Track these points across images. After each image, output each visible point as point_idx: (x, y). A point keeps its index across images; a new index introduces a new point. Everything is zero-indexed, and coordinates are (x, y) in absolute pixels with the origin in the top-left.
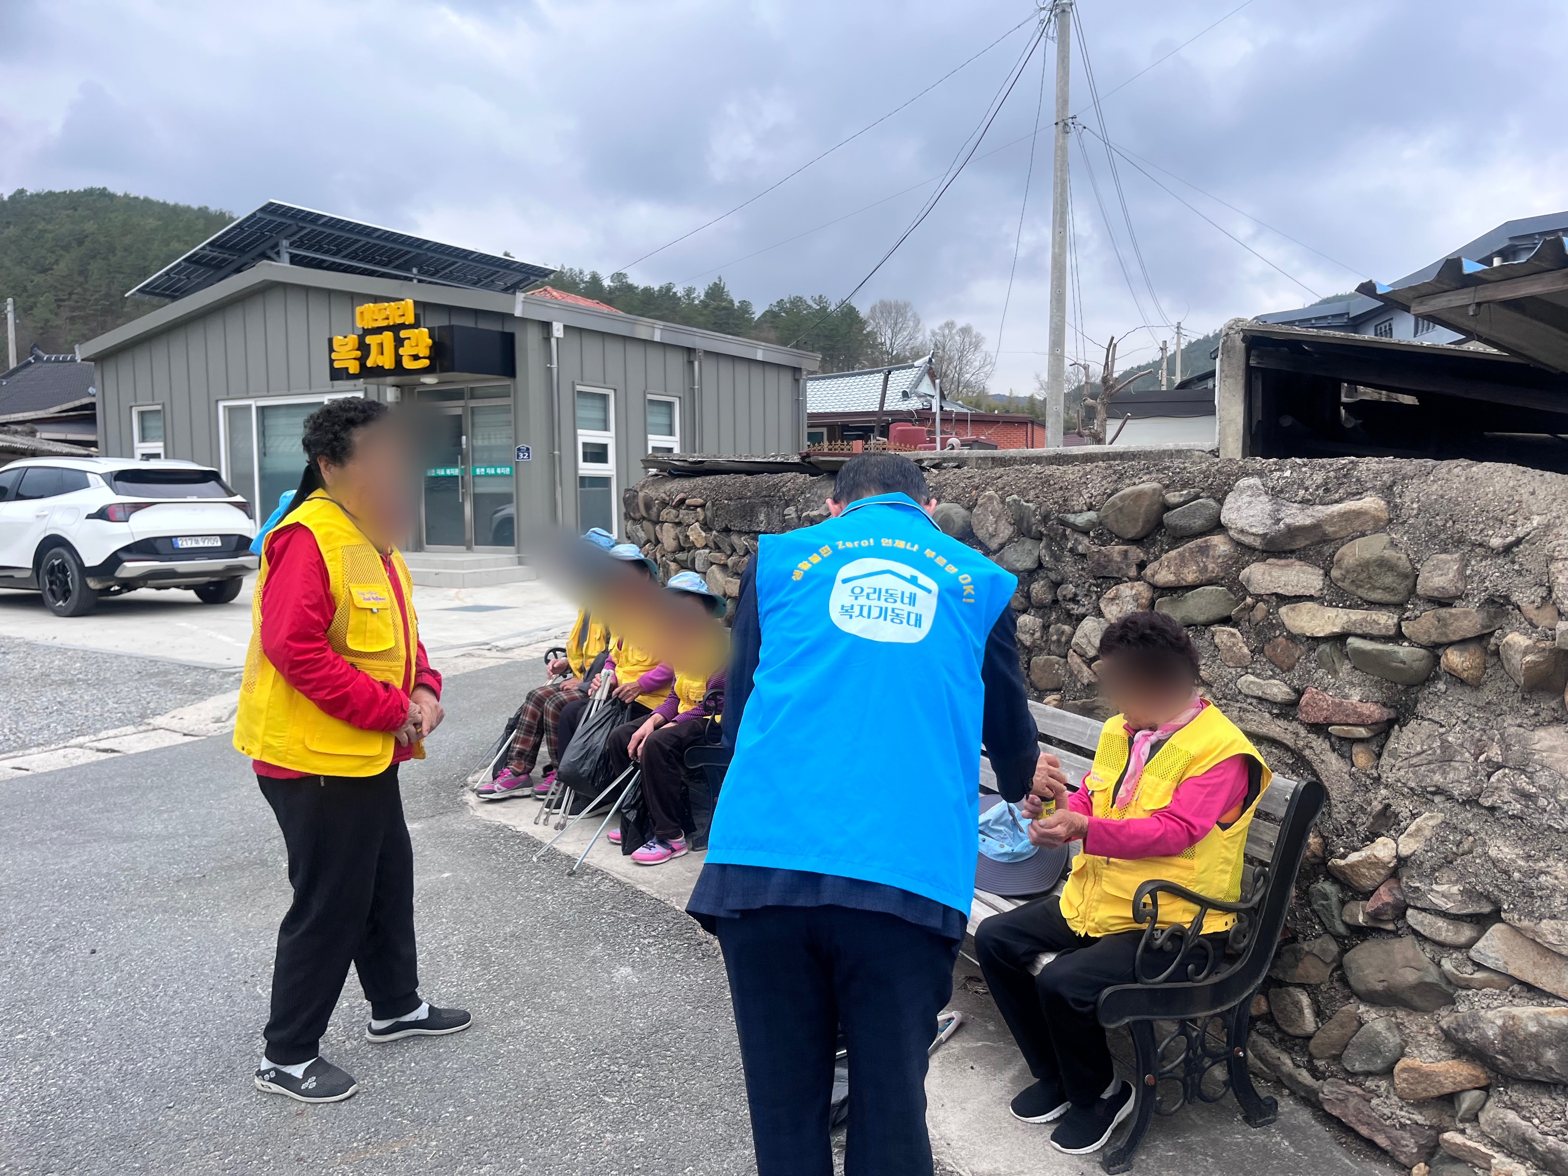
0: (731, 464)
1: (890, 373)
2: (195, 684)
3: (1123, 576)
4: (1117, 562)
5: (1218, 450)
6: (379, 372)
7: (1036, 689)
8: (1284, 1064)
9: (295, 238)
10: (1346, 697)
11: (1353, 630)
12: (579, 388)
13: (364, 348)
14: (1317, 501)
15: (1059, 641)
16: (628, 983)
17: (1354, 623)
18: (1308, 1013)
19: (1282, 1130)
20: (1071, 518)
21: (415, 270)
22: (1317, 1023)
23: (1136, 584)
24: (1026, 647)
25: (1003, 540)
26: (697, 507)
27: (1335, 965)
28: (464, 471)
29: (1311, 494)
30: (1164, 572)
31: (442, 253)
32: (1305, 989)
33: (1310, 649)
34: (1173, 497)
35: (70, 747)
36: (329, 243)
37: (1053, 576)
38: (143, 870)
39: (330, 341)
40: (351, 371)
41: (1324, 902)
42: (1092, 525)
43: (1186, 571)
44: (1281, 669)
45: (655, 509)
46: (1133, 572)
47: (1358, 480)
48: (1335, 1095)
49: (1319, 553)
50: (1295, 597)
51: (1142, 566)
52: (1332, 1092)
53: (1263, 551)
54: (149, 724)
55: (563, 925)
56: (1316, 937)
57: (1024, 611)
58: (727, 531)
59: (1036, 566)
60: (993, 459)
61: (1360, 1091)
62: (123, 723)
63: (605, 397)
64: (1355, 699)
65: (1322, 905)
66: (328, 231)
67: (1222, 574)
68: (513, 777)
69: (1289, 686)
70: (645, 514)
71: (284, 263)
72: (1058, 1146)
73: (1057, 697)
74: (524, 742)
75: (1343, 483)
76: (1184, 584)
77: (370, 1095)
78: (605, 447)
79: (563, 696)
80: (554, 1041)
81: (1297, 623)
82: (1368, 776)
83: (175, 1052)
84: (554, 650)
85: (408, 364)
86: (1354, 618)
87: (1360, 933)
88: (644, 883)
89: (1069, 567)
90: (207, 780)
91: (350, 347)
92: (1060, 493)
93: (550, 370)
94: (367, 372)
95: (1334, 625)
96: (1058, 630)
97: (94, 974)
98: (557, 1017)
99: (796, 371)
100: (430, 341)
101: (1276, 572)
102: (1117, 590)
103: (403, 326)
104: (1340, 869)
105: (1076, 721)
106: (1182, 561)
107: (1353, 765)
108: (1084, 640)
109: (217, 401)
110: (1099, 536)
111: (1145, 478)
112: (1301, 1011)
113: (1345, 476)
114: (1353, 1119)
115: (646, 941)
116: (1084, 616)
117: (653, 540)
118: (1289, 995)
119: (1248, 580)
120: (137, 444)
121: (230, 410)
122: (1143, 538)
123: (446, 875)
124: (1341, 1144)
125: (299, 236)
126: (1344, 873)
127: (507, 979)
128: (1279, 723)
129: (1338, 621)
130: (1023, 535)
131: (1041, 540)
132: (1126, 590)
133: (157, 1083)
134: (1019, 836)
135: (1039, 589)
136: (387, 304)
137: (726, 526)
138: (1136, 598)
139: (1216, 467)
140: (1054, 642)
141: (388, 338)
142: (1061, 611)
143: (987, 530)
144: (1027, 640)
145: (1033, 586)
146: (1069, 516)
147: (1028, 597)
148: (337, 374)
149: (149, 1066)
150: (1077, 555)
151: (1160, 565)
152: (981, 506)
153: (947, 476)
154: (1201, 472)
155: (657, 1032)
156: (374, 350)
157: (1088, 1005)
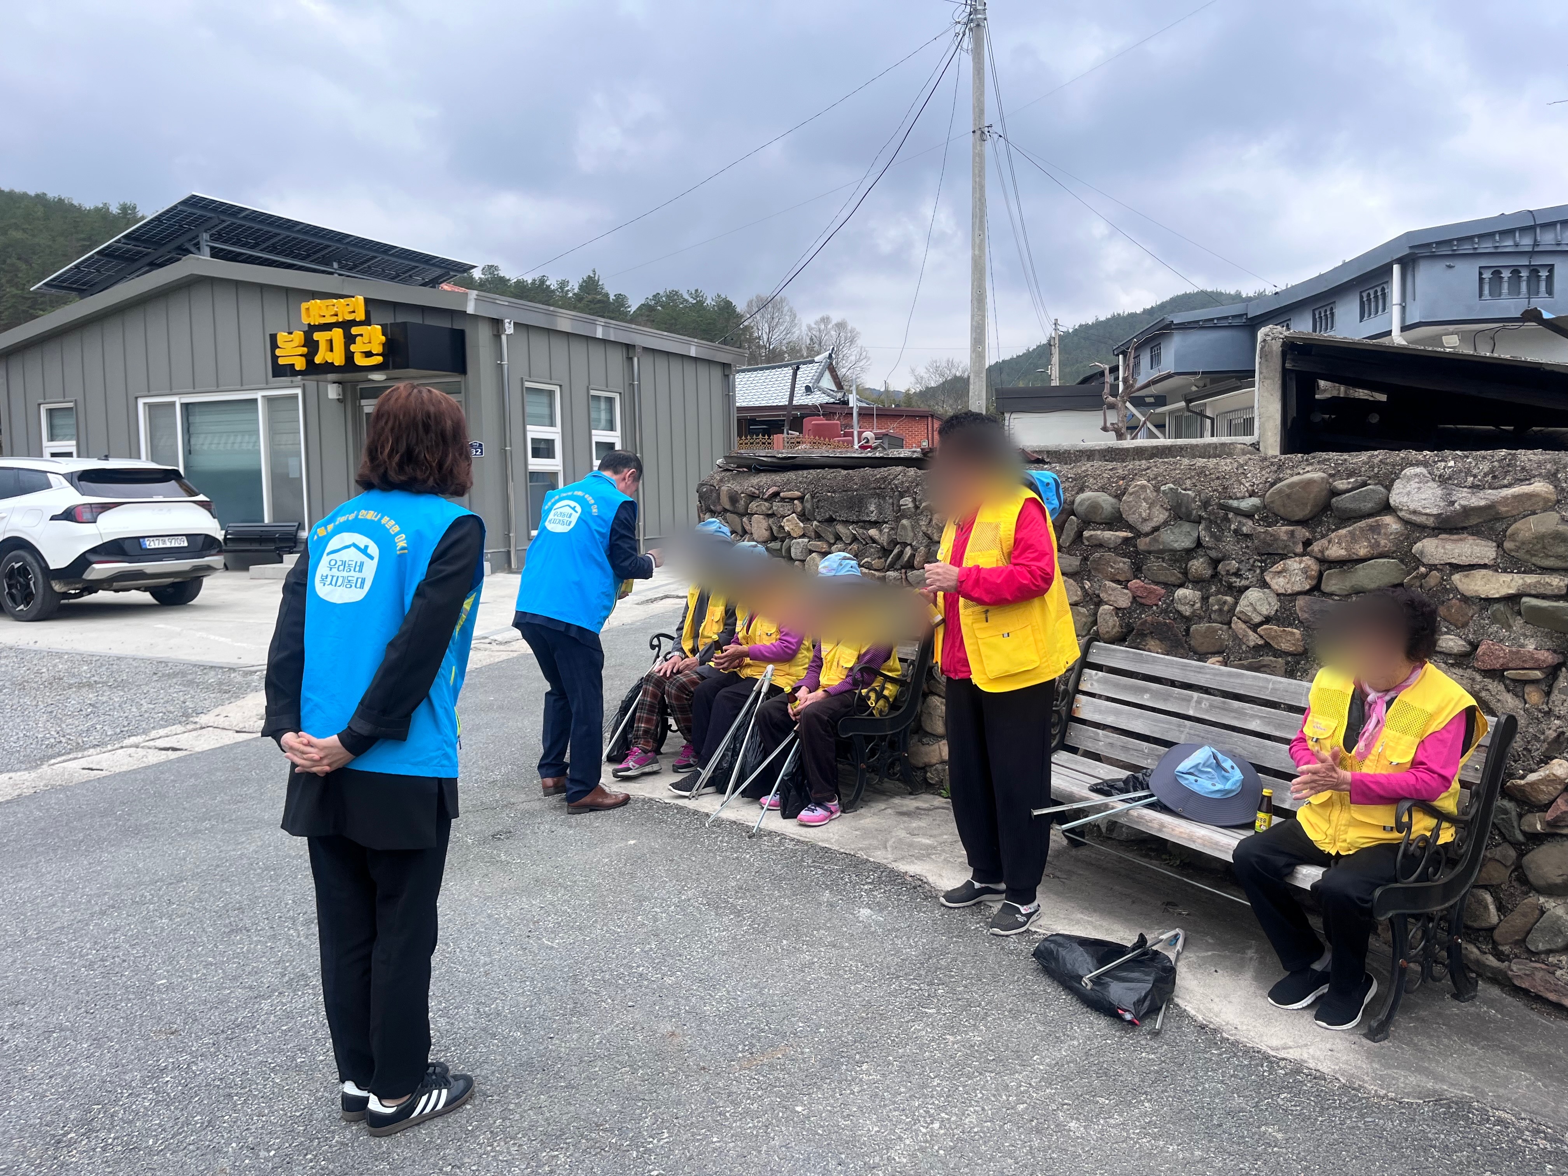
0: (825, 459)
1: (798, 368)
2: (220, 683)
3: (1289, 552)
4: (1284, 541)
5: (1258, 443)
6: (328, 367)
7: (1195, 653)
8: (1472, 952)
9: (213, 231)
10: (1522, 646)
11: (1528, 591)
12: (528, 384)
13: (311, 346)
14: (1486, 486)
15: (1220, 610)
16: (877, 923)
17: (1529, 585)
18: (1492, 908)
19: (1485, 1002)
20: (1235, 503)
21: (335, 265)
22: (1499, 916)
23: (1304, 558)
24: (1185, 617)
25: (1157, 524)
26: (793, 499)
27: (1513, 867)
29: (1479, 480)
30: (1335, 548)
31: (362, 247)
32: (1487, 889)
33: (1482, 609)
34: (1341, 484)
35: (126, 747)
36: (246, 237)
37: (1213, 554)
39: (273, 338)
40: (297, 368)
41: (1504, 816)
42: (1257, 509)
43: (1357, 547)
44: (1456, 626)
45: (742, 502)
46: (1299, 549)
47: (1523, 469)
48: (1523, 972)
49: (1491, 529)
50: (1469, 565)
51: (1307, 543)
52: (1520, 969)
53: (1434, 529)
54: (196, 723)
55: (781, 878)
56: (1496, 846)
57: (1181, 585)
58: (831, 520)
59: (1193, 546)
61: (1544, 966)
62: (168, 722)
63: (551, 394)
64: (1531, 647)
65: (1503, 819)
66: (248, 224)
67: (1394, 549)
68: (643, 754)
69: (1465, 640)
70: (728, 507)
71: (205, 256)
72: (1324, 1024)
73: (1220, 659)
75: (1509, 471)
76: (1355, 557)
78: (552, 442)
81: (1471, 587)
82: (1540, 711)
84: (658, 636)
85: (360, 361)
86: (1529, 581)
87: (1536, 839)
88: (822, 841)
89: (1229, 544)
91: (295, 343)
92: (1217, 482)
93: (501, 365)
94: (313, 368)
95: (1509, 587)
96: (1218, 602)
99: (726, 366)
100: (383, 338)
101: (1449, 546)
102: (1284, 564)
103: (354, 323)
104: (1520, 789)
105: (1254, 677)
106: (1353, 538)
107: (1526, 703)
108: (1249, 609)
109: (136, 398)
110: (1264, 519)
111: (1308, 469)
112: (1486, 908)
113: (1508, 465)
114: (1542, 989)
115: (866, 887)
116: (1247, 588)
119: (1422, 553)
120: (45, 442)
121: (150, 407)
122: (1308, 520)
124: (1532, 1009)
125: (217, 229)
126: (1524, 791)
128: (1454, 671)
129: (1513, 584)
130: (1181, 519)
131: (1200, 523)
132: (1294, 564)
133: (523, 1019)
134: (1224, 777)
135: (1198, 565)
136: (335, 301)
137: (831, 517)
138: (1305, 571)
139: (1378, 459)
140: (1215, 611)
141: (337, 334)
142: (1221, 584)
143: (1140, 515)
144: (1187, 611)
145: (1190, 563)
146: (1231, 502)
147: (1185, 573)
148: (281, 371)
149: (503, 1007)
150: (1241, 535)
151: (1329, 542)
152: (1131, 494)
153: (1084, 468)
154: (1365, 463)
155: (930, 958)
156: (323, 346)
157: (1367, 902)
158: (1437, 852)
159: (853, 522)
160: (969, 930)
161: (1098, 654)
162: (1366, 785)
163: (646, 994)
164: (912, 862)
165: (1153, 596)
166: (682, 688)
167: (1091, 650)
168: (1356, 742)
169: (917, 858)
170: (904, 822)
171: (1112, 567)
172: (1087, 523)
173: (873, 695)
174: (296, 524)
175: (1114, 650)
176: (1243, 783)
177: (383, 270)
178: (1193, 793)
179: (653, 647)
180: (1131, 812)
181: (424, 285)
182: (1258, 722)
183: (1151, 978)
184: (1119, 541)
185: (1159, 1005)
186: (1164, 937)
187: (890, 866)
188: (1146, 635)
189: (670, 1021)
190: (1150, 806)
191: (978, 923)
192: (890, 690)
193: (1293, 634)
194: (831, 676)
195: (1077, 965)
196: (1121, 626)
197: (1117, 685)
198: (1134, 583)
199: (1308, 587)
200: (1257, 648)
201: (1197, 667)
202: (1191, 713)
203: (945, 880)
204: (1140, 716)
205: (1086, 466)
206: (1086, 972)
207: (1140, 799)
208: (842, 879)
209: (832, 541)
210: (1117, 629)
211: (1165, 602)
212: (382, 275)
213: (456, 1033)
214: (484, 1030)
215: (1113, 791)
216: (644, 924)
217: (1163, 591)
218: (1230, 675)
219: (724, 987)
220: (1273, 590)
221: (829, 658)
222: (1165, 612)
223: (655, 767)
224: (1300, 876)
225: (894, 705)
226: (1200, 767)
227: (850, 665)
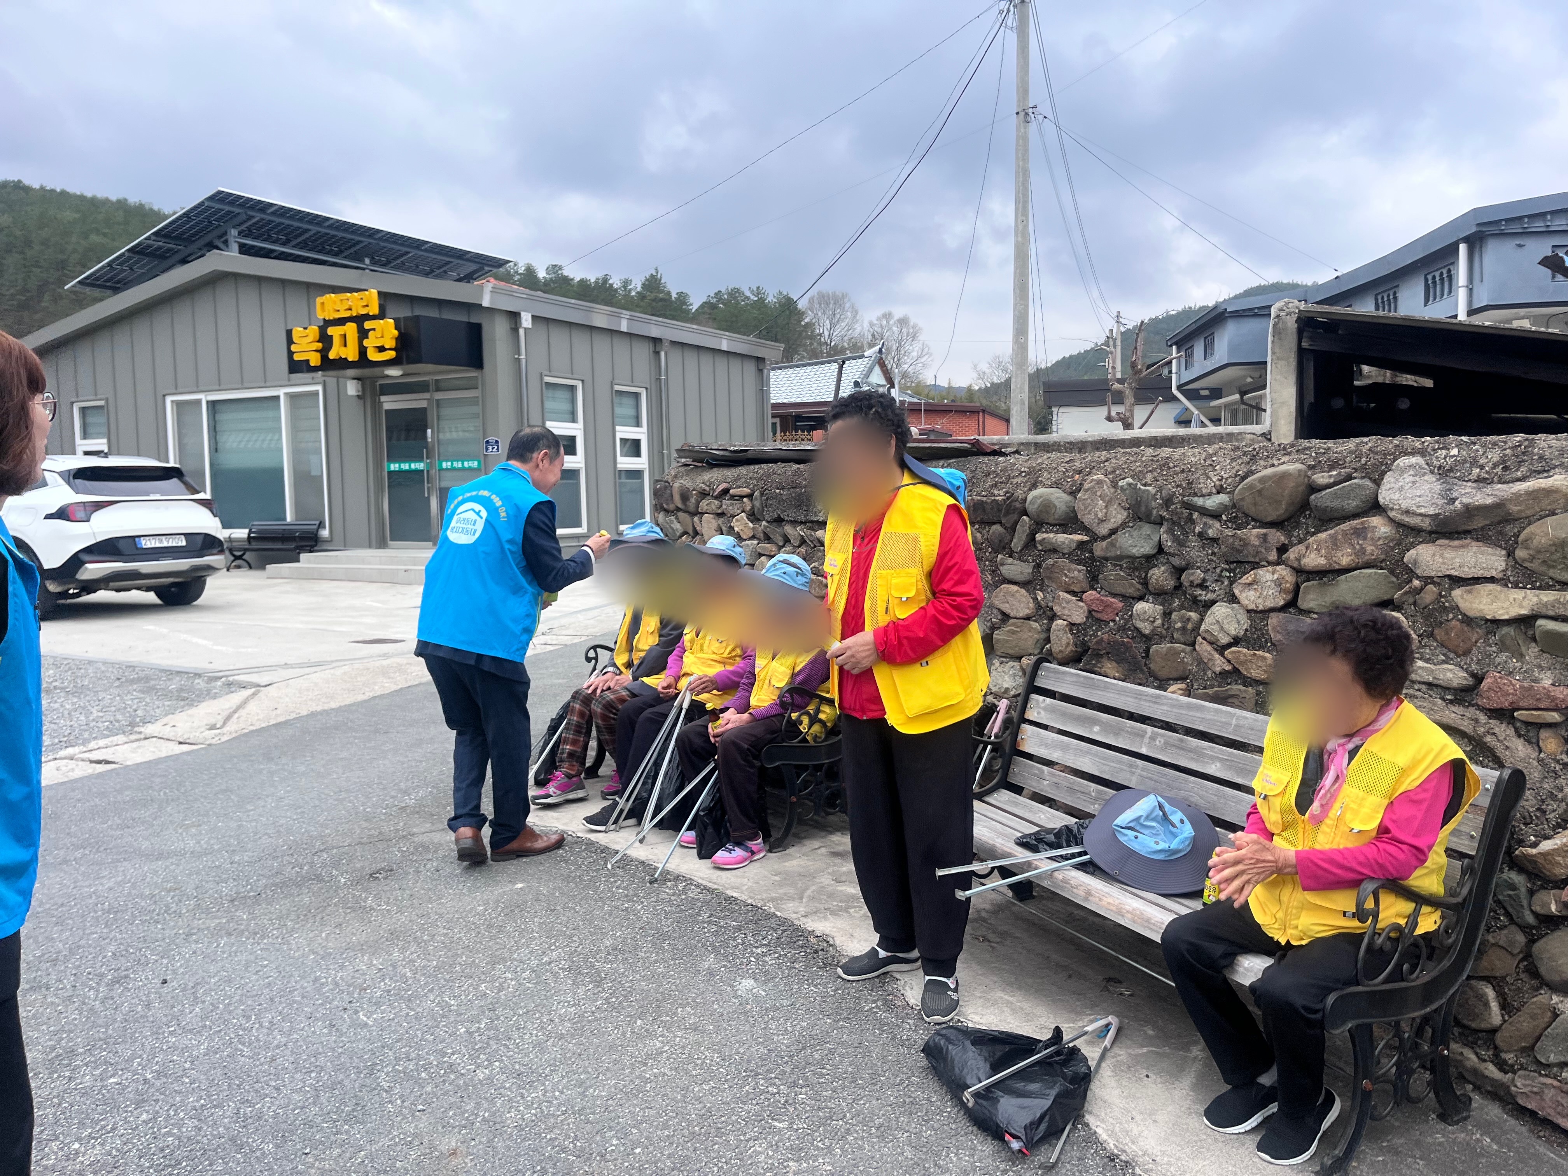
0: (778, 452)
1: (844, 363)
2: (181, 690)
3: (1261, 560)
4: (1255, 546)
5: (1270, 433)
6: (342, 364)
7: (1156, 678)
8: (1469, 1059)
9: (243, 227)
10: (1536, 681)
11: (1544, 611)
12: (548, 379)
13: (325, 340)
14: (1495, 479)
15: (1184, 629)
16: (756, 997)
17: (1545, 605)
18: (1494, 1005)
19: (1478, 1127)
20: (1199, 501)
21: (367, 261)
22: (1503, 1016)
23: (1278, 568)
24: (1144, 636)
25: (1115, 526)
26: (742, 497)
27: (1521, 956)
28: (431, 466)
29: (1487, 472)
30: (1313, 556)
31: (395, 243)
32: (1490, 982)
33: (1488, 633)
34: (1321, 478)
35: (60, 759)
36: (278, 233)
37: (1176, 561)
38: (190, 890)
39: (289, 333)
40: (312, 364)
41: (1512, 893)
42: (1225, 508)
43: (1339, 554)
44: (1456, 653)
45: (693, 500)
46: (1273, 556)
47: (1541, 458)
48: (1528, 1088)
49: (1500, 533)
50: (1473, 578)
51: (1283, 549)
52: (1525, 1085)
53: (1431, 533)
54: (140, 733)
55: (665, 937)
56: (1501, 928)
57: (1141, 598)
58: (779, 521)
59: (1154, 551)
60: (1036, 444)
61: (1556, 1083)
62: (112, 731)
63: (572, 388)
64: (1547, 682)
65: (1510, 896)
66: (278, 220)
67: (1383, 557)
68: (566, 780)
69: (1466, 670)
70: (680, 505)
71: (233, 252)
72: (1267, 1158)
73: (1183, 686)
74: (574, 743)
75: (1523, 461)
76: (1337, 567)
77: (523, 1129)
78: (572, 439)
79: (610, 696)
80: (699, 1062)
81: (1475, 606)
82: (1558, 762)
83: (294, 1091)
84: (594, 648)
85: (373, 356)
86: (1545, 599)
87: (1552, 922)
88: (733, 888)
89: (1195, 551)
90: (226, 791)
91: (310, 339)
92: (1182, 476)
93: (519, 360)
94: (328, 364)
95: (1521, 606)
96: (1183, 616)
97: (173, 1007)
98: (692, 1037)
99: (760, 360)
100: (396, 333)
101: (1449, 554)
102: (1255, 575)
103: (368, 317)
104: (1531, 859)
105: (1216, 711)
106: (1335, 543)
107: (1540, 751)
108: (1216, 627)
109: (164, 396)
110: (1232, 520)
111: (1284, 459)
112: (1487, 1005)
113: (1524, 453)
114: (1551, 1111)
115: (759, 951)
116: (1213, 602)
117: (691, 531)
118: (1472, 988)
119: (1415, 562)
120: (78, 441)
121: (178, 404)
122: (1283, 521)
123: (519, 886)
124: (1539, 1137)
125: (247, 225)
126: (1536, 863)
127: (625, 996)
128: (1454, 709)
129: (1526, 603)
130: (1141, 520)
131: (1161, 524)
132: (1266, 575)
133: (284, 1126)
134: (1171, 832)
135: (1159, 575)
136: (349, 295)
137: (779, 516)
138: (1278, 583)
139: (1367, 447)
140: (1178, 630)
141: (351, 328)
142: (1186, 598)
143: (1096, 515)
144: (1146, 628)
145: (1151, 572)
146: (1196, 499)
147: (1145, 583)
148: (296, 367)
149: (269, 1108)
150: (1206, 539)
151: (1307, 548)
152: (1087, 490)
153: (1039, 461)
154: (1351, 452)
155: (804, 1048)
156: (336, 342)
157: (1316, 1011)
158: (1415, 945)
159: (801, 523)
160: (860, 1011)
161: (1047, 677)
162: (1317, 865)
163: (446, 1093)
164: (825, 918)
165: (1109, 610)
166: (609, 706)
167: (1039, 673)
168: (1311, 802)
169: (834, 913)
170: (835, 865)
171: (1066, 576)
172: (1039, 524)
173: (805, 720)
174: (317, 523)
175: (1064, 673)
176: (1195, 840)
177: (417, 267)
178: (1132, 853)
179: (588, 660)
180: (1056, 874)
181: (460, 280)
182: (1218, 765)
183: (1053, 1093)
184: (1074, 545)
185: (1061, 1126)
186: (1089, 1028)
187: (797, 922)
188: (1101, 656)
189: (459, 1133)
190: (1083, 867)
191: (875, 1002)
192: (827, 713)
193: (1264, 658)
194: (763, 697)
195: (966, 1070)
196: (1076, 645)
197: (1064, 715)
198: (1090, 595)
199: (1282, 603)
200: (1224, 674)
201: (1152, 696)
202: (1144, 751)
203: (855, 941)
204: (1088, 752)
205: (1043, 459)
206: (975, 1080)
207: (1073, 856)
208: (735, 939)
209: (781, 544)
210: (1070, 648)
211: (1122, 618)
212: (416, 270)
213: (198, 1142)
214: (233, 1140)
215: (1040, 846)
216: (485, 994)
217: (1121, 605)
218: (1189, 707)
219: (544, 1084)
220: (1242, 606)
221: (762, 675)
222: (1122, 629)
223: (580, 794)
224: (1241, 969)
225: (832, 731)
226: (1142, 820)
227: (782, 684)
